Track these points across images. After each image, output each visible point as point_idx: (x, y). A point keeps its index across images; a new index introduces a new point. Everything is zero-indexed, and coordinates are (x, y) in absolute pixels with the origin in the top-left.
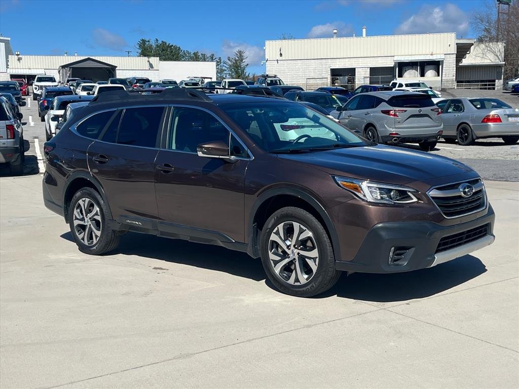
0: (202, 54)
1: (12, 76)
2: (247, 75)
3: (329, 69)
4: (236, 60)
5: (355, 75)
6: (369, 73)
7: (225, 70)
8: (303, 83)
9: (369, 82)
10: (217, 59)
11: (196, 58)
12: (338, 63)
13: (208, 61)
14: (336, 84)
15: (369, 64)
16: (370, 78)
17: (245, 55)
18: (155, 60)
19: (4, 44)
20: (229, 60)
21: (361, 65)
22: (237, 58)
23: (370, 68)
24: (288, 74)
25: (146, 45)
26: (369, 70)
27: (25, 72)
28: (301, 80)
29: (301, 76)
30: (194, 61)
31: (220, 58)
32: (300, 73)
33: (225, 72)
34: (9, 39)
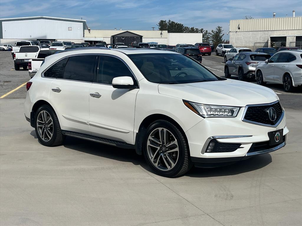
0: (196, 29)
1: (86, 41)
2: (223, 40)
3: (269, 37)
4: (216, 32)
5: (286, 41)
6: (295, 40)
7: (210, 38)
8: (253, 45)
9: (295, 45)
10: (205, 32)
11: (192, 31)
12: (275, 34)
13: (199, 33)
14: (274, 47)
15: (296, 34)
16: (296, 43)
17: (222, 29)
18: (165, 32)
19: (82, 23)
20: (212, 32)
21: (290, 35)
22: (217, 31)
23: (296, 36)
24: (243, 40)
25: (163, 24)
26: (295, 38)
27: (92, 39)
28: (251, 44)
29: (251, 41)
30: (191, 32)
31: (207, 31)
32: (251, 40)
33: (210, 39)
34: (85, 21)
